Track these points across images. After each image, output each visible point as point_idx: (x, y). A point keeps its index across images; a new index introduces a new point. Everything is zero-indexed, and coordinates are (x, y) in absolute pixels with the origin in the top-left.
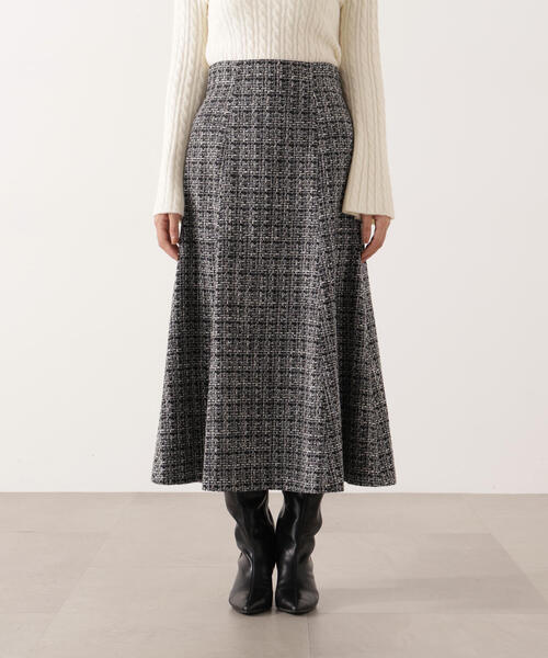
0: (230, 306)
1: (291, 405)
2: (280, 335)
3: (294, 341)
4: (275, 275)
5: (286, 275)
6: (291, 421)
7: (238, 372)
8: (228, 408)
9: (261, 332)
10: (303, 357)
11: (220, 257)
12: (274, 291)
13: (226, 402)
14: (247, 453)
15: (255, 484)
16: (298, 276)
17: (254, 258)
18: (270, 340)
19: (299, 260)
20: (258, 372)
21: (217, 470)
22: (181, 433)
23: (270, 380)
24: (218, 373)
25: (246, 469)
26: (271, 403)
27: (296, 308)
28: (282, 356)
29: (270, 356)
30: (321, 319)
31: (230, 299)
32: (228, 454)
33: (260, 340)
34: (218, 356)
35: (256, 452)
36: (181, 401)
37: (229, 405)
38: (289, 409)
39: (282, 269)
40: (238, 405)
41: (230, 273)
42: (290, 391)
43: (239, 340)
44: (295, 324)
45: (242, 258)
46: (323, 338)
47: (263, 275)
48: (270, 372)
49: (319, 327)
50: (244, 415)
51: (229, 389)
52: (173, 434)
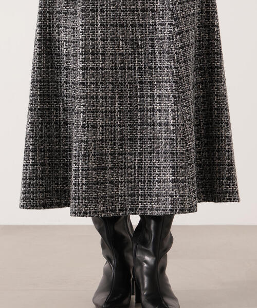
0: (93, 54)
1: (150, 139)
2: (138, 78)
3: (151, 83)
4: (132, 26)
5: (142, 25)
6: (150, 153)
7: (102, 112)
8: (93, 144)
9: (122, 77)
10: (160, 96)
11: (82, 11)
12: (132, 40)
13: (91, 138)
14: (112, 183)
15: (121, 210)
16: (153, 26)
17: (113, 11)
18: (130, 83)
19: (153, 11)
20: (120, 112)
21: (85, 199)
22: (41, 165)
23: (131, 119)
24: (83, 113)
25: (112, 197)
26: (132, 139)
27: (152, 54)
28: (140, 97)
29: (130, 97)
30: (178, 62)
31: (93, 48)
32: (95, 184)
33: (121, 83)
34: (84, 98)
35: (121, 182)
36: (41, 137)
37: (94, 141)
38: (148, 143)
39: (138, 20)
40: (102, 141)
41: (92, 25)
42: (149, 128)
43: (102, 83)
44: (151, 68)
45: (103, 11)
46: (180, 78)
47: (122, 26)
48: (130, 111)
49: (177, 68)
50: (108, 150)
51: (94, 127)
52: (32, 165)
